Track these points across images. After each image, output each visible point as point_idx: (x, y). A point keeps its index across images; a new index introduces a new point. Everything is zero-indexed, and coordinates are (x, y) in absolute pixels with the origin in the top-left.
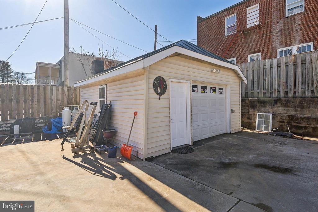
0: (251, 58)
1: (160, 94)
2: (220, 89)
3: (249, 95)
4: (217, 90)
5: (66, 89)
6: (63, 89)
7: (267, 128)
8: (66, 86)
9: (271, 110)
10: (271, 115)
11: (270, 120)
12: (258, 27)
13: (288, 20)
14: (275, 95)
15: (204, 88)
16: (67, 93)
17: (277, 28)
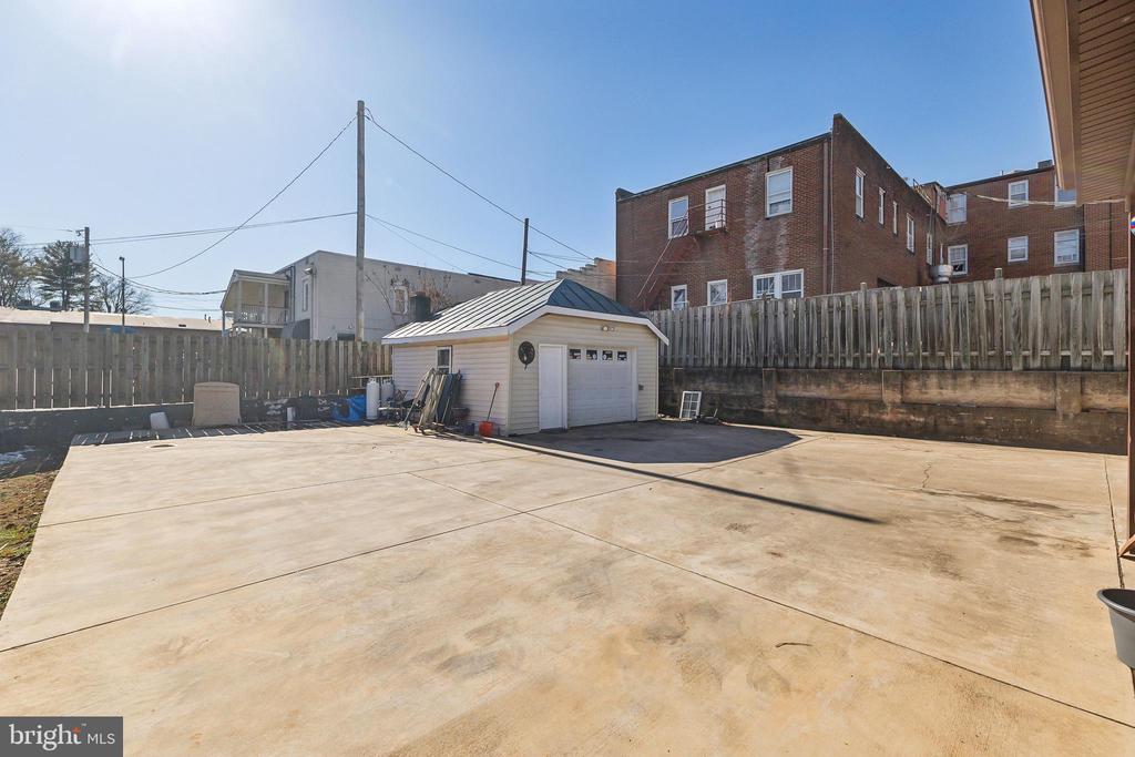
0: (712, 287)
1: (526, 363)
2: (619, 353)
3: (676, 363)
4: (615, 355)
5: (359, 345)
6: (355, 347)
7: (693, 414)
8: (360, 340)
9: (701, 387)
10: (700, 393)
11: (698, 402)
12: (722, 230)
13: (769, 224)
14: (708, 363)
15: (591, 353)
16: (361, 354)
17: (753, 236)
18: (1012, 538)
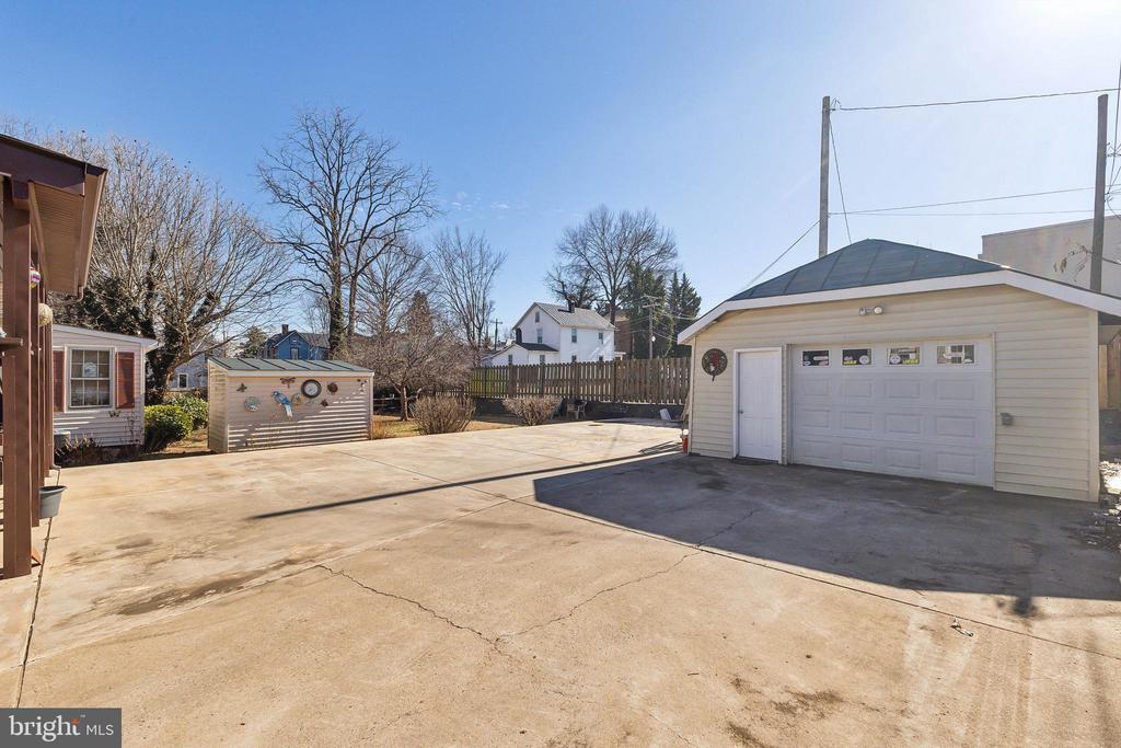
1: (714, 374)
18: (141, 545)
